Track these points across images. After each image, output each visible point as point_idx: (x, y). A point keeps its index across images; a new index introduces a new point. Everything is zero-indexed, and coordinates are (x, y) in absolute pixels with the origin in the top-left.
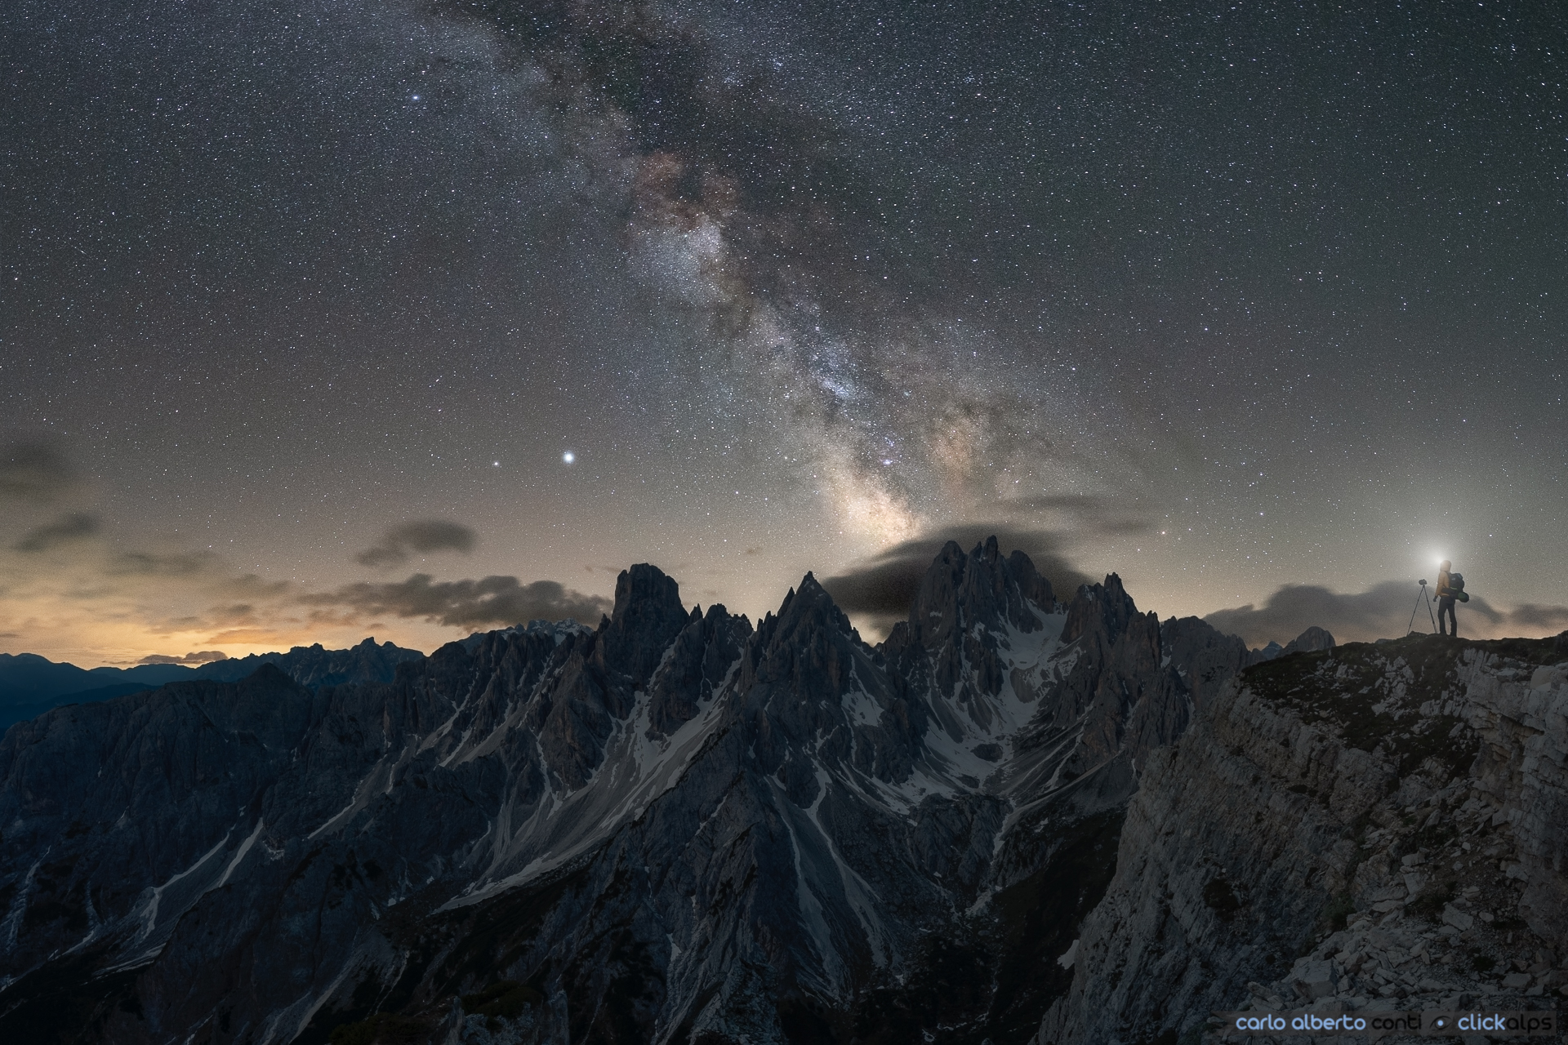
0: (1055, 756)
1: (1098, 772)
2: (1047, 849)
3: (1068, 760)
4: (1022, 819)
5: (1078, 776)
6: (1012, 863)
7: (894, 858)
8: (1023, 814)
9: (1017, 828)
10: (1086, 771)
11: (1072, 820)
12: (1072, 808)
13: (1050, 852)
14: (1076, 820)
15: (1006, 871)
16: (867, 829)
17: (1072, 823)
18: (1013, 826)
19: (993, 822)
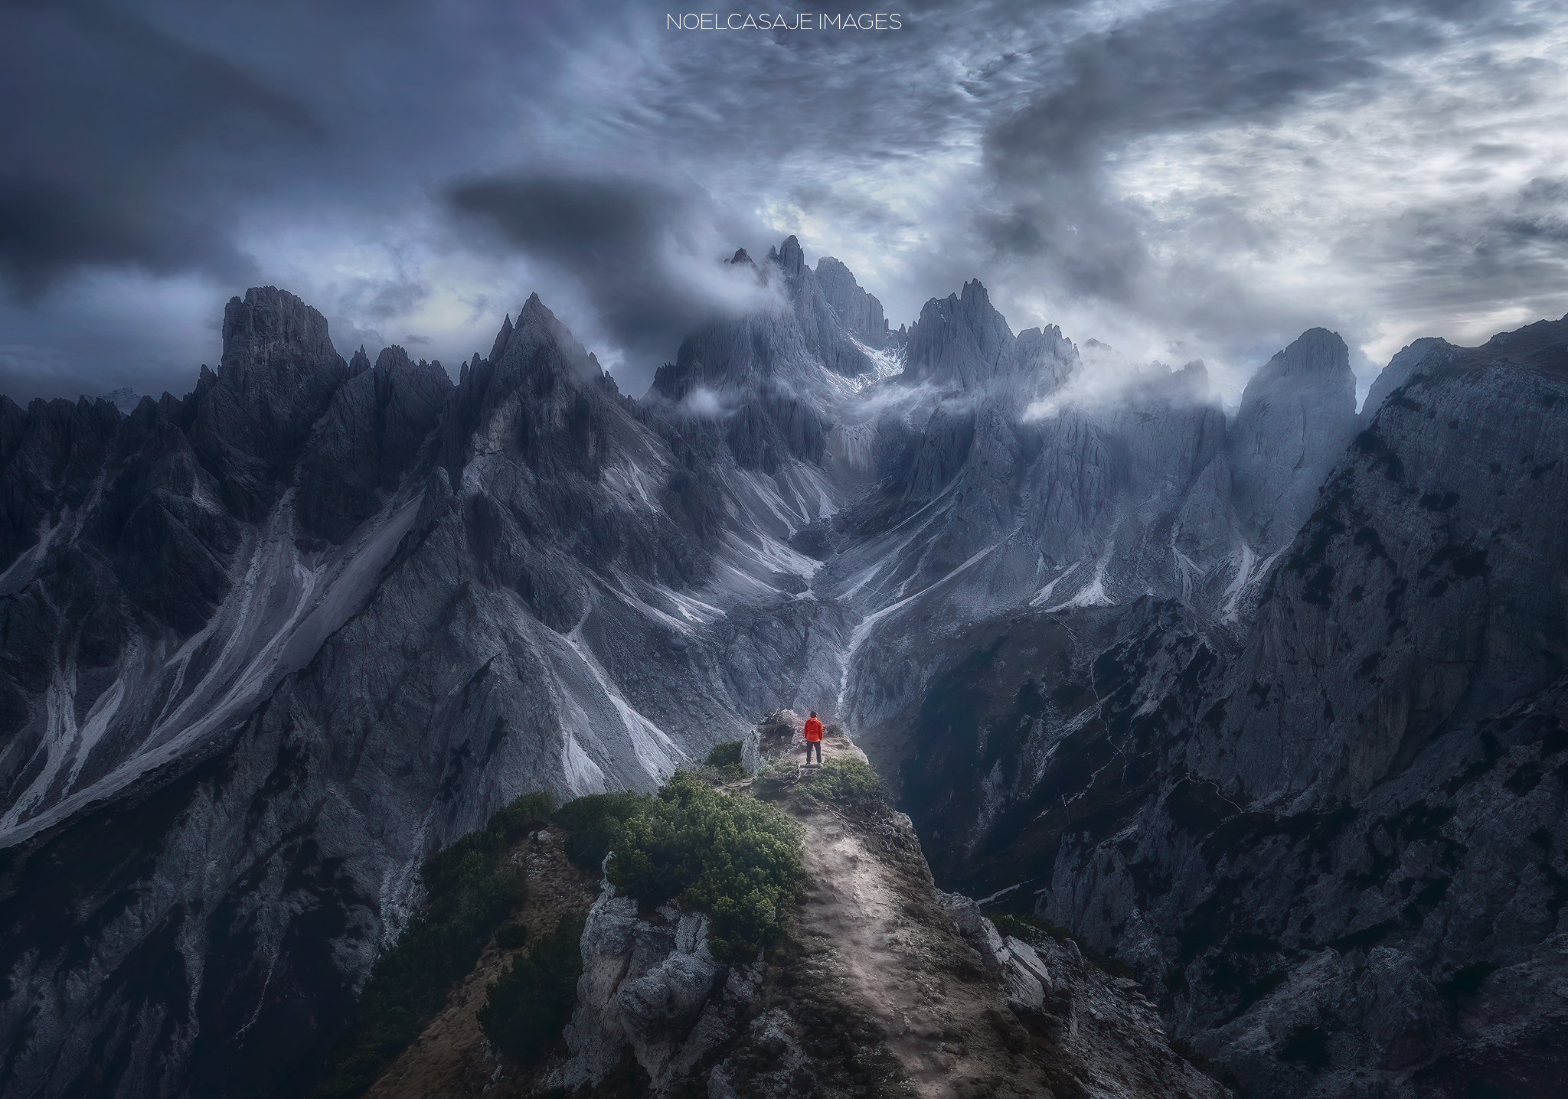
0: (916, 541)
1: (986, 559)
2: (920, 671)
3: (936, 545)
4: (878, 630)
5: (954, 567)
6: (870, 693)
7: (700, 695)
8: (877, 626)
9: (871, 643)
10: (966, 559)
11: (954, 629)
12: (952, 612)
13: (927, 674)
14: (961, 628)
15: (863, 705)
16: (658, 655)
17: (956, 633)
18: (866, 642)
19: (836, 637)
